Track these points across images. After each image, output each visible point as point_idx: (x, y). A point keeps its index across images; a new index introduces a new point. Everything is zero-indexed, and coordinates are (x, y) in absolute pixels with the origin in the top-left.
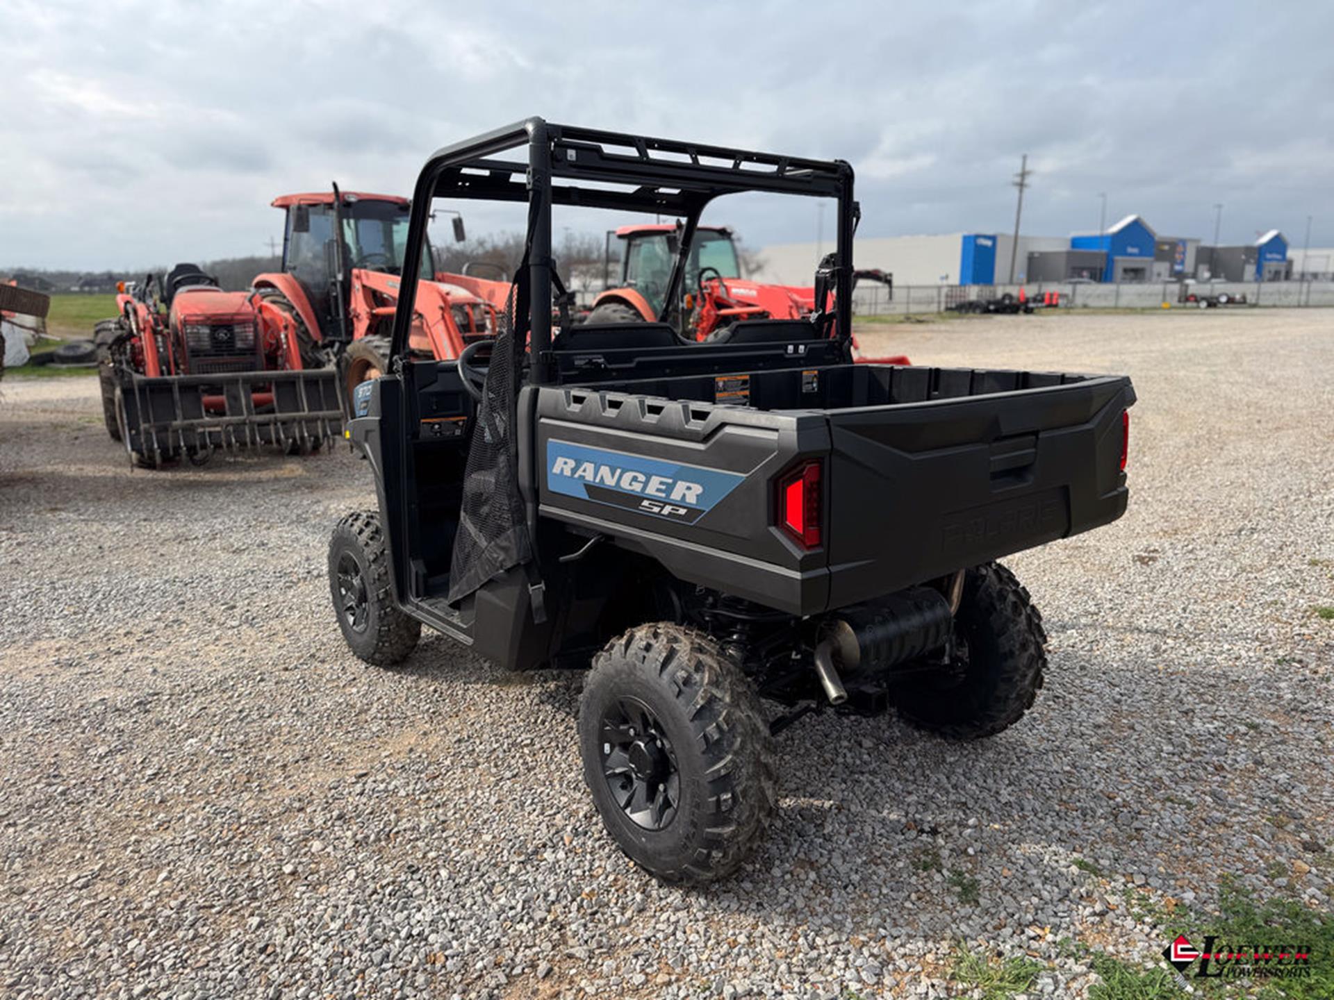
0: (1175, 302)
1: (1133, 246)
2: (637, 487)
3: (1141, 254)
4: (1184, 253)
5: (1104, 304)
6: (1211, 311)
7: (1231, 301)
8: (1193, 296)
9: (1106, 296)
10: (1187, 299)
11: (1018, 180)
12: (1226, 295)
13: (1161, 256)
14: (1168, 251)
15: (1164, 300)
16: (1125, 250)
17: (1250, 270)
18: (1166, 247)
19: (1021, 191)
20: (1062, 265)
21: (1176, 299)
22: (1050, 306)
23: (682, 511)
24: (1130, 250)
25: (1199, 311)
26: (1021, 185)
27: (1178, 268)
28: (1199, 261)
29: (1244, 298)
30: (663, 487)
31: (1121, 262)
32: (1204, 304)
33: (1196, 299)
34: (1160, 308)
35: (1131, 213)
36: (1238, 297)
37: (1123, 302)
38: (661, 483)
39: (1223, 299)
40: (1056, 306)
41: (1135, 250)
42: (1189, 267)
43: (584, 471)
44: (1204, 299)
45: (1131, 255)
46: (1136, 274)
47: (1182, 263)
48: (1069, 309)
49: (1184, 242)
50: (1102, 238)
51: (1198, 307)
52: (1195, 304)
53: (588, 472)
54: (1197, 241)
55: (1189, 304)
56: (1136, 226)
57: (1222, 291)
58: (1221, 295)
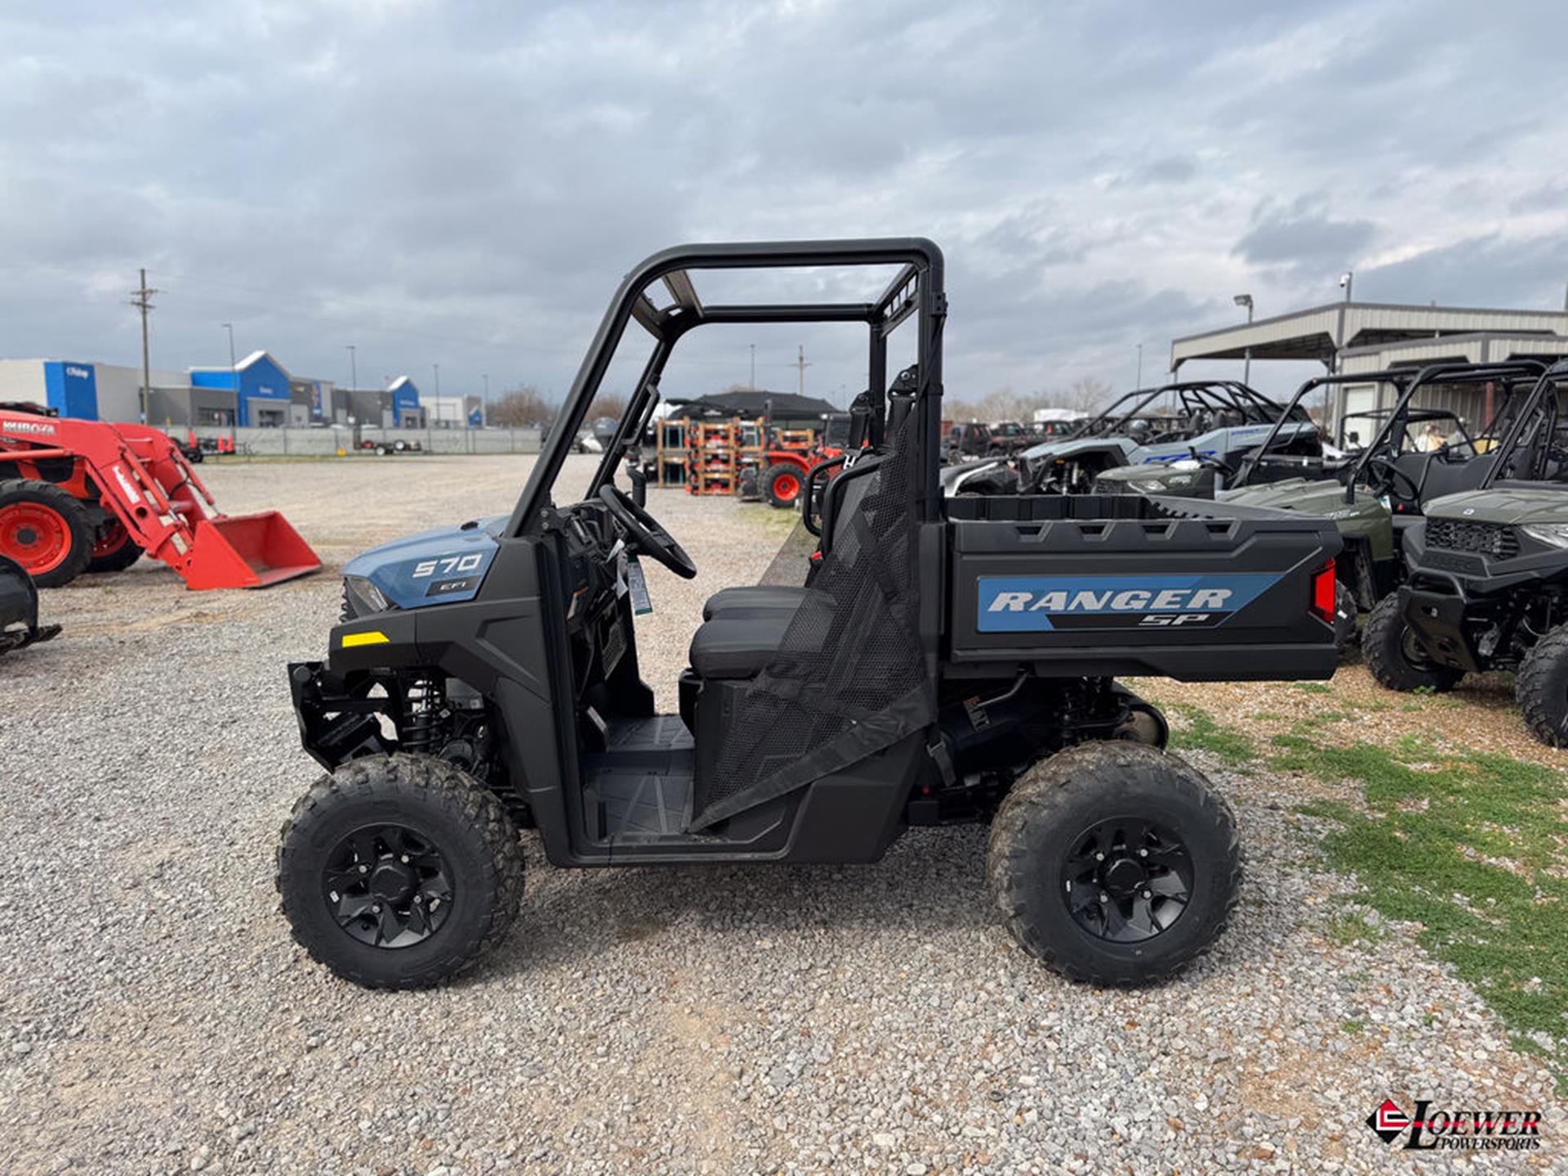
0: (350, 448)
1: (266, 386)
2: (1138, 605)
3: (275, 395)
4: (319, 396)
5: (272, 451)
6: (388, 458)
7: (407, 448)
8: (368, 442)
9: (272, 441)
10: (363, 446)
11: (138, 298)
12: (402, 441)
13: (298, 399)
14: (304, 393)
15: (337, 447)
16: (258, 390)
17: (388, 416)
18: (301, 389)
19: (144, 313)
20: (186, 405)
21: (351, 445)
22: (226, 453)
23: (1202, 618)
24: (263, 390)
25: (376, 458)
26: (144, 307)
27: (316, 412)
28: (335, 406)
29: (418, 444)
30: (1178, 599)
31: (256, 405)
32: (381, 451)
33: (371, 445)
34: (336, 456)
35: (260, 349)
36: (413, 444)
37: (294, 448)
38: (1175, 596)
39: (400, 446)
40: (233, 453)
41: (268, 391)
42: (326, 411)
43: (1050, 601)
44: (380, 445)
45: (266, 396)
46: (273, 418)
47: (319, 406)
48: (249, 455)
49: (317, 383)
50: (234, 373)
51: (376, 455)
52: (372, 451)
53: (1057, 602)
54: (331, 383)
55: (364, 451)
56: (264, 362)
57: (396, 438)
58: (397, 441)
